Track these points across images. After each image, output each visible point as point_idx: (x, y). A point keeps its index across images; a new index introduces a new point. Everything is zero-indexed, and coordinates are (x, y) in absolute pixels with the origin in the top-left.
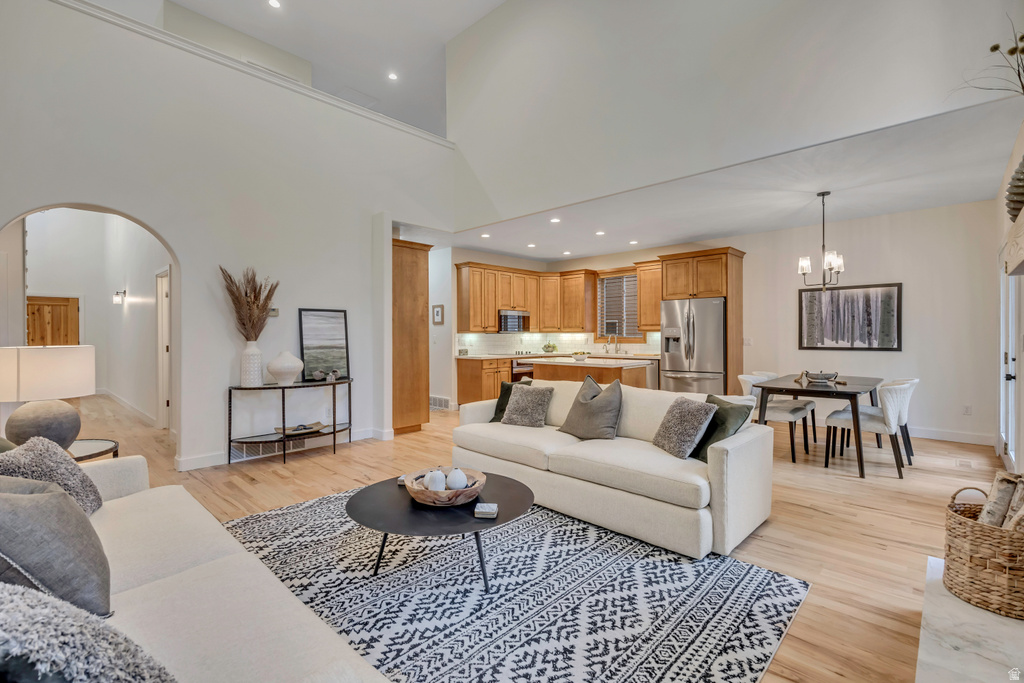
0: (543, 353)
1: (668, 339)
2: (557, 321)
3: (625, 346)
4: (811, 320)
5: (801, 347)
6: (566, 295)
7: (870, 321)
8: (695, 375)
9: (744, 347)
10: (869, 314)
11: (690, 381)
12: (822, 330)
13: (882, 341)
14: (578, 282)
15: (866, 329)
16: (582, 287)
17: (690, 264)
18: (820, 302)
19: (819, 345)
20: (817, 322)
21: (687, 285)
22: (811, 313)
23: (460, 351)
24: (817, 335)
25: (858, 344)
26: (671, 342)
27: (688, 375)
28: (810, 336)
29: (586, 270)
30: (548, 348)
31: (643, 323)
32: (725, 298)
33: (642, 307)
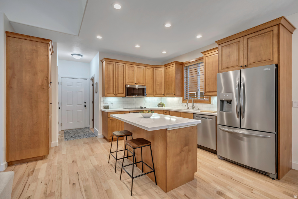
0: (157, 108)
1: (222, 102)
2: (163, 91)
3: (198, 105)
6: (167, 77)
8: (245, 132)
9: (293, 109)
11: (241, 136)
14: (173, 69)
16: (174, 72)
17: (241, 43)
21: (239, 60)
23: (104, 107)
26: (225, 104)
27: (240, 131)
29: (176, 62)
30: (161, 105)
31: (207, 90)
32: (277, 66)
33: (206, 80)
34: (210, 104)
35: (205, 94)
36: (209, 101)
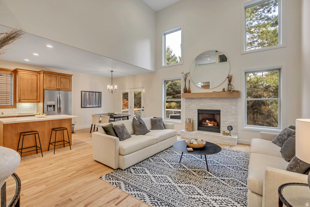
4: (84, 100)
5: (82, 107)
7: (96, 100)
10: (96, 99)
12: (87, 102)
13: (98, 105)
15: (95, 102)
17: (57, 77)
18: (86, 95)
19: (86, 106)
20: (86, 100)
21: (56, 85)
22: (84, 98)
24: (85, 104)
25: (94, 106)
28: (84, 104)
31: (22, 98)
33: (21, 91)
34: (15, 109)
35: (20, 101)
36: (15, 106)
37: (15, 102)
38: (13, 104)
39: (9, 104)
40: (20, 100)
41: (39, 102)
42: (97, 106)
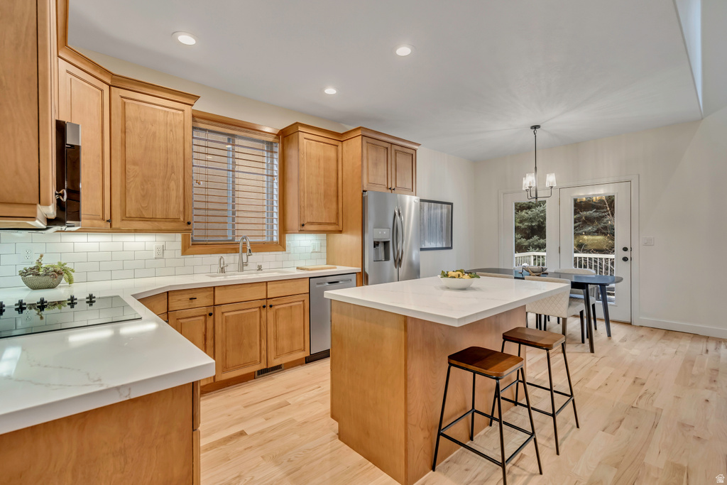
7: (442, 228)
12: (424, 234)
13: (446, 244)
15: (439, 232)
17: (389, 151)
21: (386, 175)
25: (438, 245)
26: (380, 247)
31: (308, 219)
33: (306, 194)
34: (284, 252)
35: (304, 228)
36: (281, 245)
37: (284, 230)
38: (275, 239)
39: (265, 239)
40: (303, 225)
41: (340, 232)
42: (444, 246)
